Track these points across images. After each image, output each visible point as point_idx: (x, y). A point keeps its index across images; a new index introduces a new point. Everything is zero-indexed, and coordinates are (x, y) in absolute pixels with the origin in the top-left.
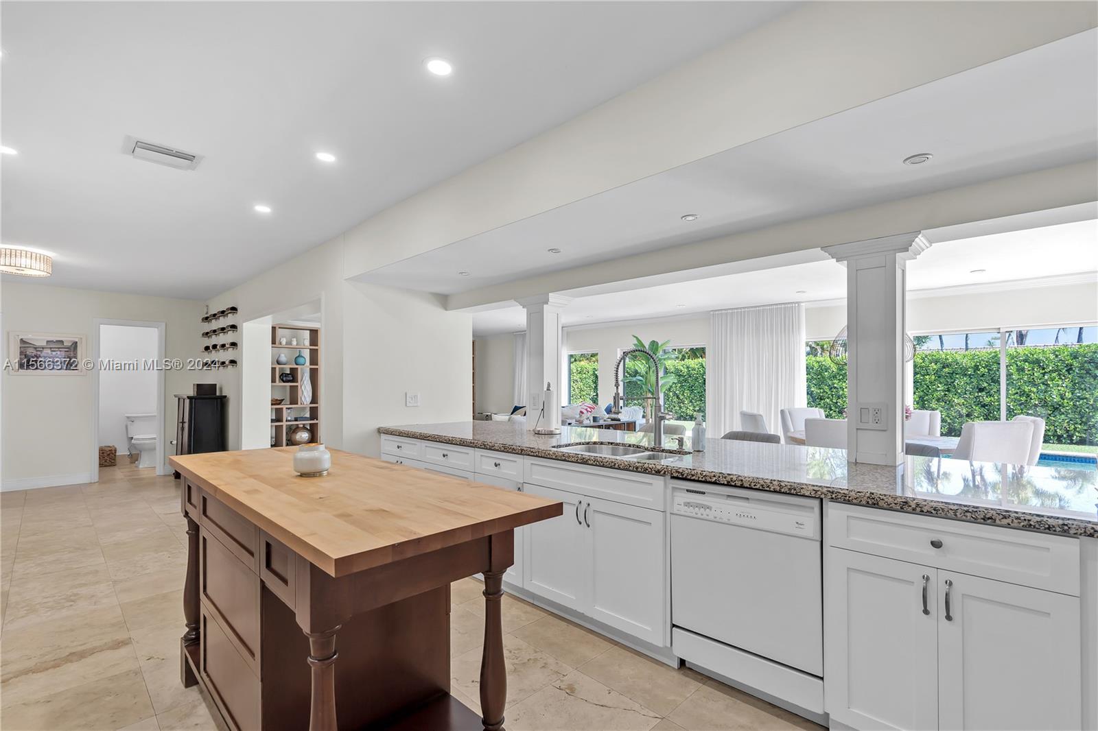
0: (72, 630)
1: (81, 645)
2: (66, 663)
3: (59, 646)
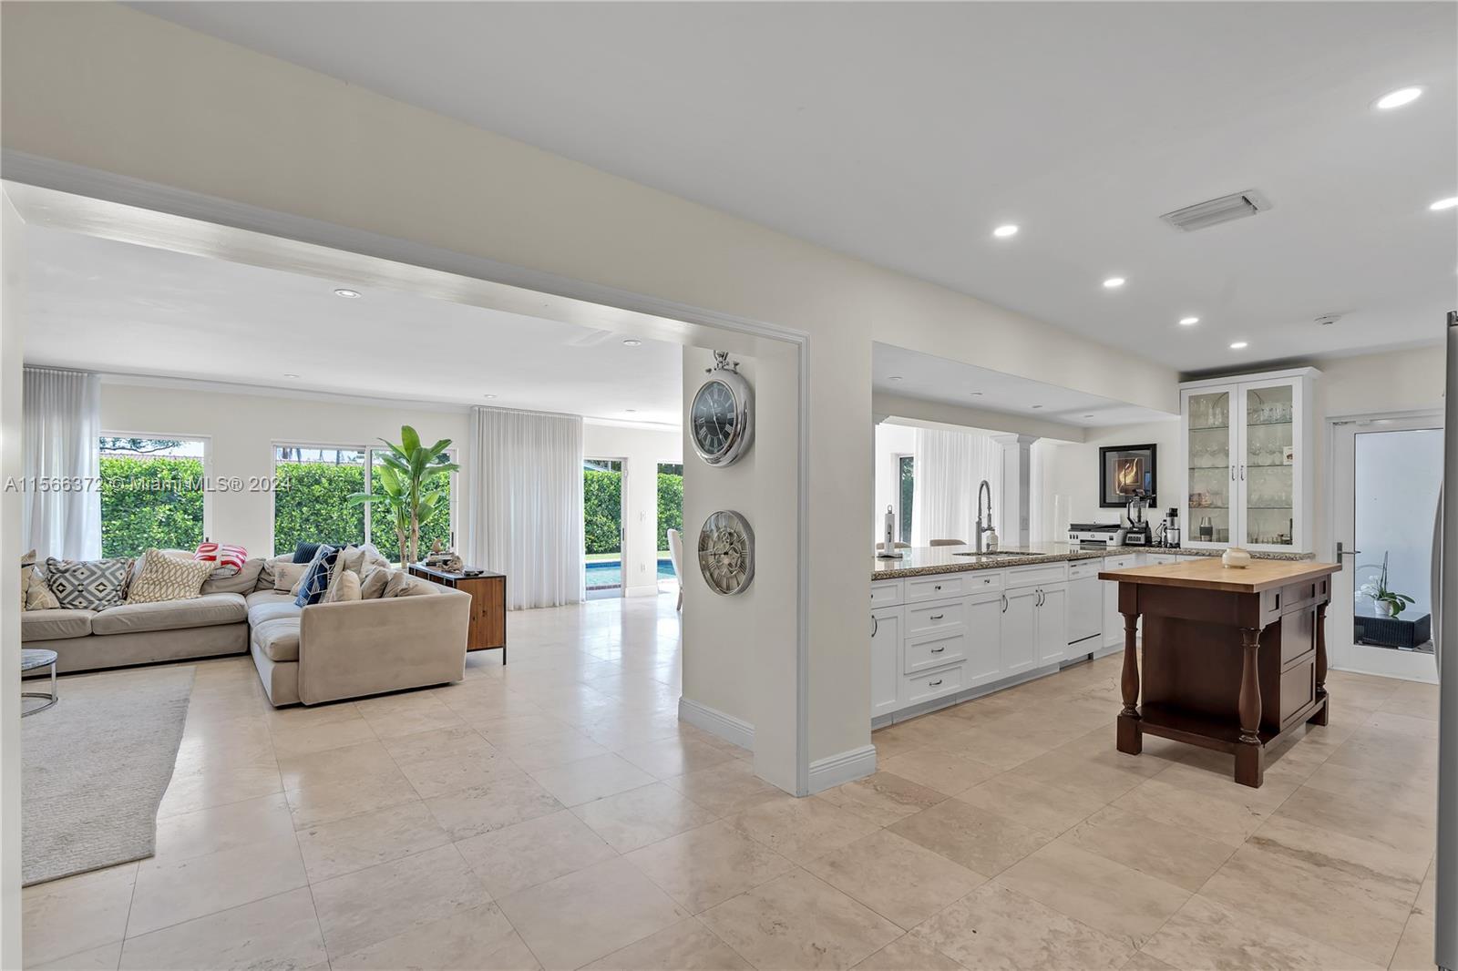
0: (1293, 895)
1: (1302, 868)
2: (1332, 859)
3: (1324, 884)
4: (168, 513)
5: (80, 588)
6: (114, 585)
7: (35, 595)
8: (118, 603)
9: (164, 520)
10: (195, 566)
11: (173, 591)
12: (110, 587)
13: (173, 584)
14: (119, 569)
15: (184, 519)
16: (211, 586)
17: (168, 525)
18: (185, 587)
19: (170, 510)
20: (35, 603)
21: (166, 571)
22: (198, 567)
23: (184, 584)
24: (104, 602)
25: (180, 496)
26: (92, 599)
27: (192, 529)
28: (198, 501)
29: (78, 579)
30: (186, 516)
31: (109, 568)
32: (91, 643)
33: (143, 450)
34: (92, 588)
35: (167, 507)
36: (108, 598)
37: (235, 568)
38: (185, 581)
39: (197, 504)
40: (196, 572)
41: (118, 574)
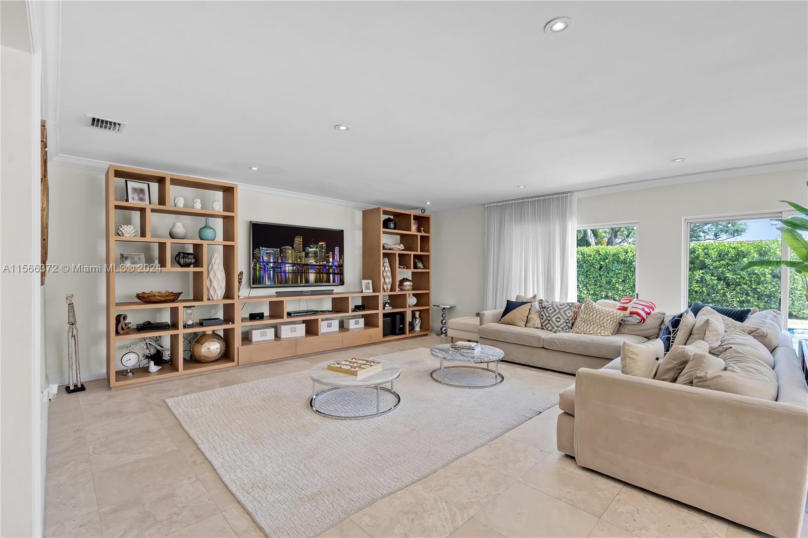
4: (702, 275)
5: (549, 318)
6: (565, 319)
7: (531, 319)
8: (567, 331)
9: (699, 279)
10: (609, 313)
11: (594, 328)
12: (563, 320)
13: (594, 324)
14: (568, 310)
15: (711, 279)
16: (624, 328)
17: (702, 282)
18: (601, 327)
19: (703, 273)
20: (530, 324)
21: (591, 314)
22: (611, 314)
23: (600, 325)
24: (560, 329)
25: (709, 265)
26: (554, 326)
27: (717, 286)
28: (720, 268)
29: (548, 313)
30: (713, 278)
31: (563, 308)
32: (543, 352)
33: (720, 239)
34: (554, 319)
35: (701, 271)
36: (562, 327)
37: (639, 318)
38: (601, 323)
39: (720, 269)
40: (609, 317)
41: (567, 313)
